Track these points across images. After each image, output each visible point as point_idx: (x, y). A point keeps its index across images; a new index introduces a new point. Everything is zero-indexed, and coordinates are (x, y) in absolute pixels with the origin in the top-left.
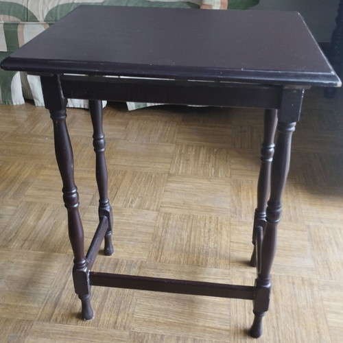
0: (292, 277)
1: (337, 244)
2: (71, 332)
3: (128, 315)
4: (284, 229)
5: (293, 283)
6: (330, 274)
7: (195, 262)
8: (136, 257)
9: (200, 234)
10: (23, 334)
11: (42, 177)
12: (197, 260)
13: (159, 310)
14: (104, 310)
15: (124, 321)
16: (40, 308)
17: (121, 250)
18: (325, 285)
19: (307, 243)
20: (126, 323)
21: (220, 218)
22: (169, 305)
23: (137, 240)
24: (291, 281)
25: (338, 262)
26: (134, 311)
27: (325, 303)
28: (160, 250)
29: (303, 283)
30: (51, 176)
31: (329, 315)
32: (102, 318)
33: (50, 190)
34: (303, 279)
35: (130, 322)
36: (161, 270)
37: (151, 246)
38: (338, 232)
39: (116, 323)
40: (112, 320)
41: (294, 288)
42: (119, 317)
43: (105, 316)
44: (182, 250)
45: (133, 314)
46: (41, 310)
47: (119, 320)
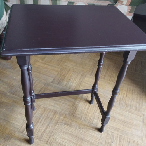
0: (130, 139)
3: (54, 139)
4: (132, 113)
5: (129, 142)
7: (88, 120)
8: (64, 112)
9: (94, 107)
10: (11, 136)
11: (36, 66)
12: (89, 119)
13: (67, 140)
14: (45, 133)
15: (51, 141)
16: (20, 126)
17: (59, 107)
19: (141, 123)
20: (52, 143)
21: (104, 101)
22: (72, 139)
23: (66, 103)
24: (128, 141)
26: (57, 138)
28: (75, 111)
29: (134, 143)
30: (39, 66)
32: (43, 138)
33: (38, 72)
34: (134, 141)
35: (54, 142)
36: (73, 120)
37: (71, 108)
39: (48, 141)
40: (47, 140)
41: (129, 145)
42: (50, 139)
43: (44, 137)
44: (84, 113)
45: (56, 139)
46: (20, 127)
47: (50, 140)
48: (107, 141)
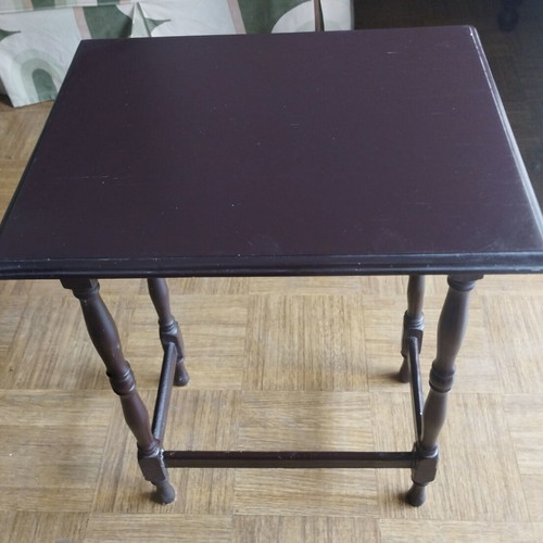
0: (463, 394)
1: (528, 328)
2: (147, 525)
3: (226, 488)
5: (466, 405)
6: (520, 383)
7: (316, 382)
8: (225, 384)
9: (318, 331)
10: (77, 536)
12: (317, 379)
14: (189, 482)
15: (222, 499)
16: (94, 490)
17: (201, 373)
18: (513, 404)
19: (482, 330)
20: (224, 502)
21: (345, 298)
23: (221, 352)
24: (461, 402)
25: (530, 360)
26: (234, 481)
27: (514, 435)
28: (260, 368)
29: (480, 404)
31: (520, 456)
32: (188, 498)
34: (479, 397)
35: (231, 500)
36: (265, 403)
37: (245, 361)
38: (529, 305)
39: (210, 503)
40: (204, 499)
41: (467, 415)
42: (213, 493)
43: (192, 493)
44: (293, 364)
45: (233, 486)
46: (96, 493)
47: (214, 499)
48: (396, 427)
